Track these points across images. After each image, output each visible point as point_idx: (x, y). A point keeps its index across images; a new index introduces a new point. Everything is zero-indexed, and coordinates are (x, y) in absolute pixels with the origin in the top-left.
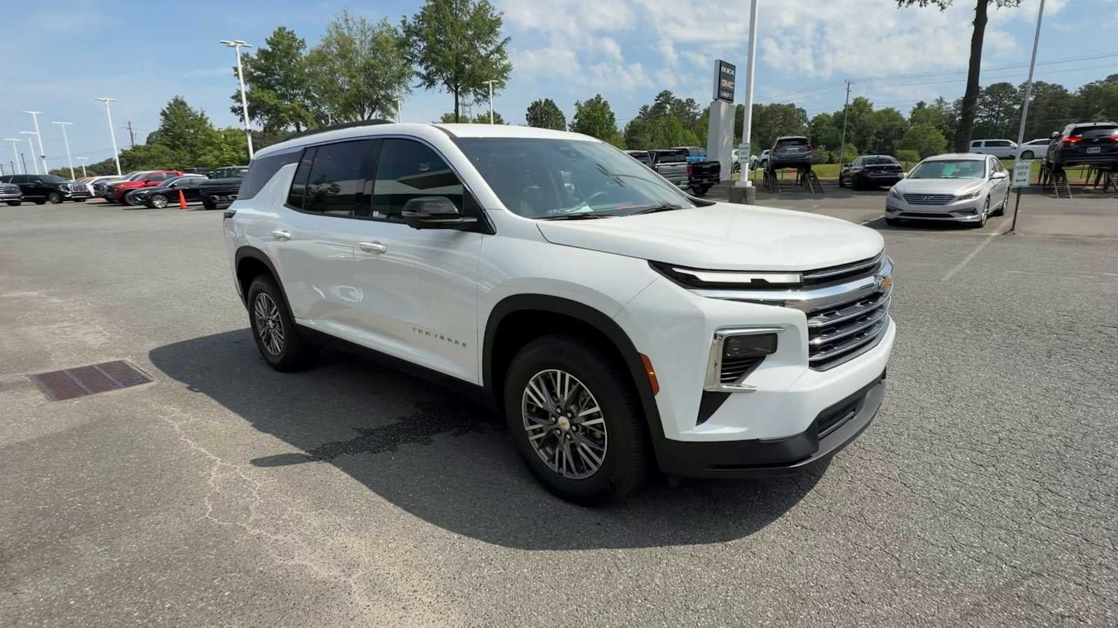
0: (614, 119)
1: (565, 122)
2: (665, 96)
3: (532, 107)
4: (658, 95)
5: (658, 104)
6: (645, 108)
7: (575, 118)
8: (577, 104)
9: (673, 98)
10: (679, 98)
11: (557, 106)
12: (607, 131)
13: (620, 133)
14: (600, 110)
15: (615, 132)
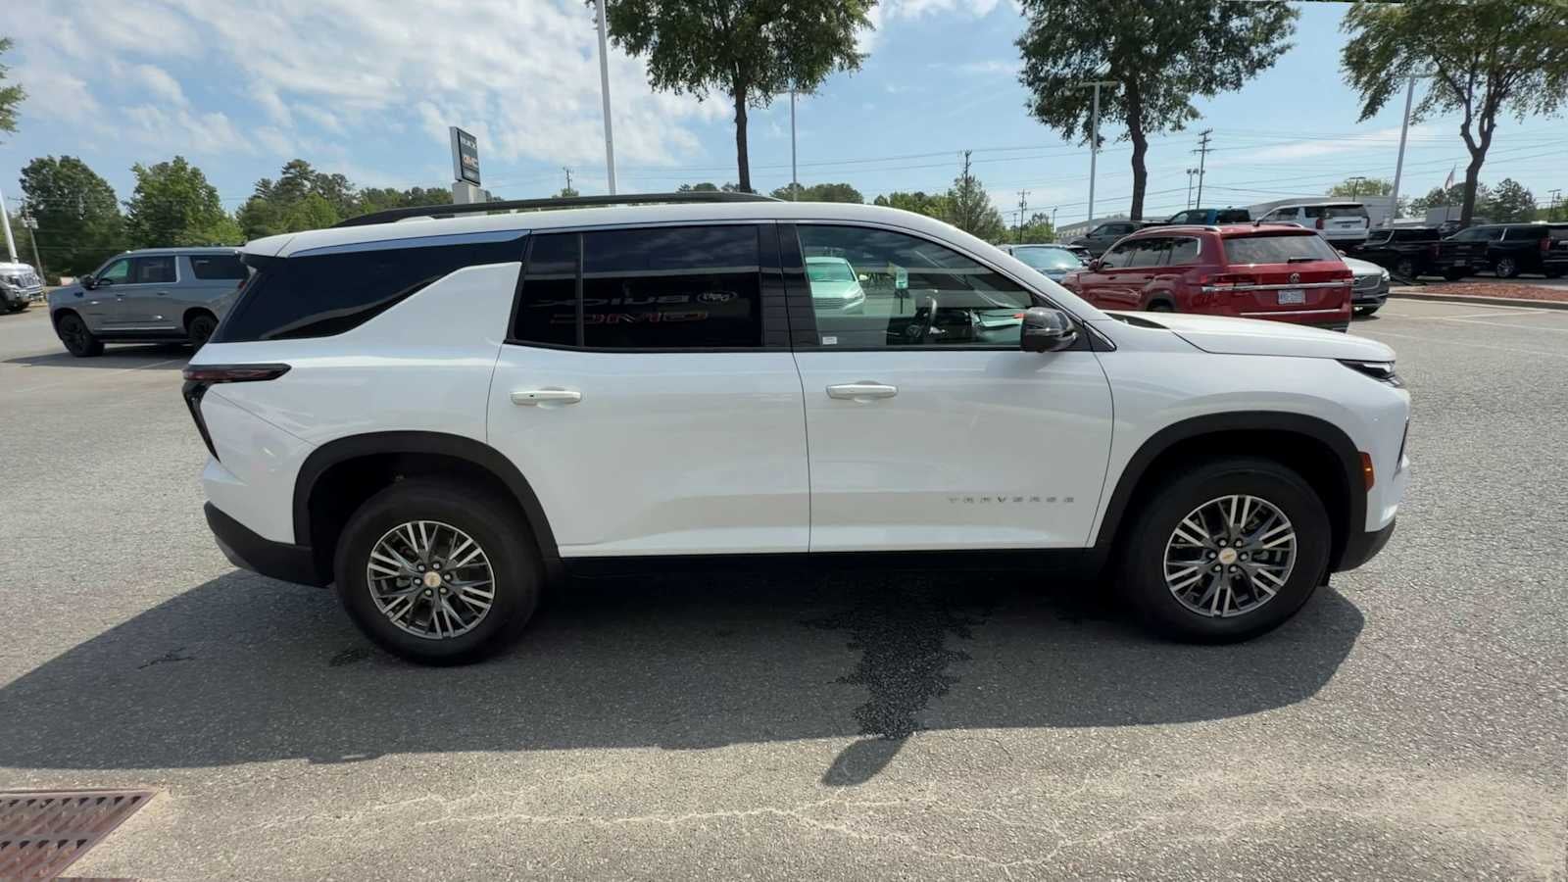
0: (217, 198)
1: (114, 197)
2: (298, 170)
3: (31, 168)
4: (286, 165)
5: (287, 178)
6: (265, 184)
7: (138, 190)
8: (135, 169)
9: (312, 172)
10: (322, 172)
11: (92, 168)
12: (206, 215)
13: (230, 219)
14: (187, 181)
15: (222, 218)
